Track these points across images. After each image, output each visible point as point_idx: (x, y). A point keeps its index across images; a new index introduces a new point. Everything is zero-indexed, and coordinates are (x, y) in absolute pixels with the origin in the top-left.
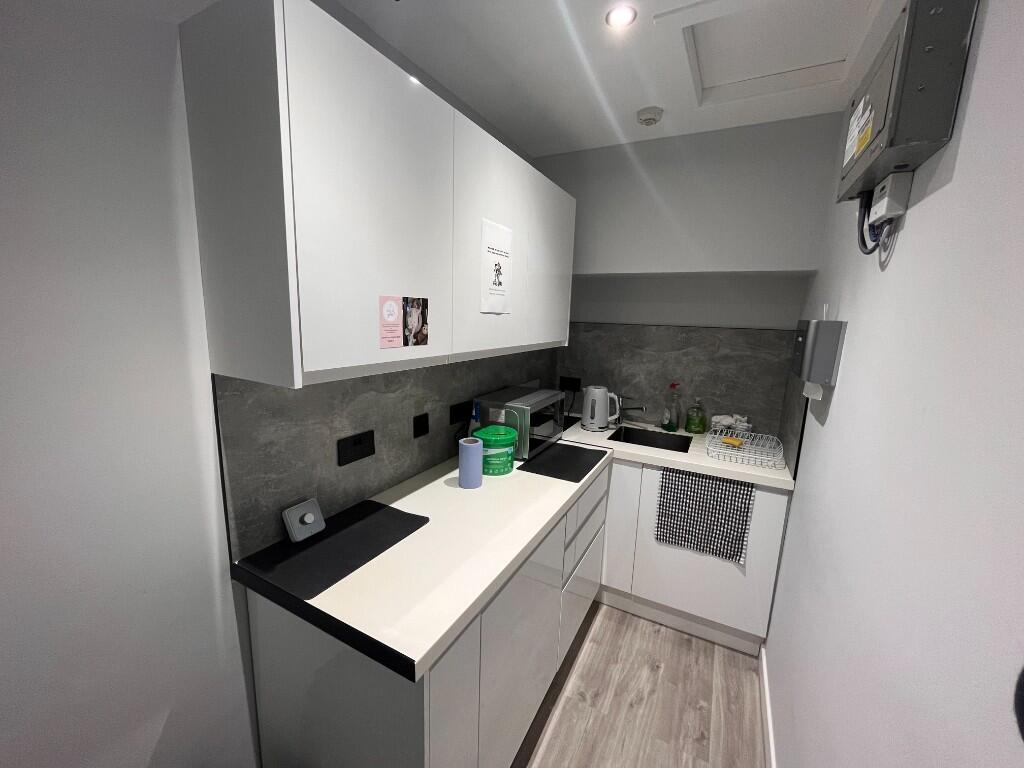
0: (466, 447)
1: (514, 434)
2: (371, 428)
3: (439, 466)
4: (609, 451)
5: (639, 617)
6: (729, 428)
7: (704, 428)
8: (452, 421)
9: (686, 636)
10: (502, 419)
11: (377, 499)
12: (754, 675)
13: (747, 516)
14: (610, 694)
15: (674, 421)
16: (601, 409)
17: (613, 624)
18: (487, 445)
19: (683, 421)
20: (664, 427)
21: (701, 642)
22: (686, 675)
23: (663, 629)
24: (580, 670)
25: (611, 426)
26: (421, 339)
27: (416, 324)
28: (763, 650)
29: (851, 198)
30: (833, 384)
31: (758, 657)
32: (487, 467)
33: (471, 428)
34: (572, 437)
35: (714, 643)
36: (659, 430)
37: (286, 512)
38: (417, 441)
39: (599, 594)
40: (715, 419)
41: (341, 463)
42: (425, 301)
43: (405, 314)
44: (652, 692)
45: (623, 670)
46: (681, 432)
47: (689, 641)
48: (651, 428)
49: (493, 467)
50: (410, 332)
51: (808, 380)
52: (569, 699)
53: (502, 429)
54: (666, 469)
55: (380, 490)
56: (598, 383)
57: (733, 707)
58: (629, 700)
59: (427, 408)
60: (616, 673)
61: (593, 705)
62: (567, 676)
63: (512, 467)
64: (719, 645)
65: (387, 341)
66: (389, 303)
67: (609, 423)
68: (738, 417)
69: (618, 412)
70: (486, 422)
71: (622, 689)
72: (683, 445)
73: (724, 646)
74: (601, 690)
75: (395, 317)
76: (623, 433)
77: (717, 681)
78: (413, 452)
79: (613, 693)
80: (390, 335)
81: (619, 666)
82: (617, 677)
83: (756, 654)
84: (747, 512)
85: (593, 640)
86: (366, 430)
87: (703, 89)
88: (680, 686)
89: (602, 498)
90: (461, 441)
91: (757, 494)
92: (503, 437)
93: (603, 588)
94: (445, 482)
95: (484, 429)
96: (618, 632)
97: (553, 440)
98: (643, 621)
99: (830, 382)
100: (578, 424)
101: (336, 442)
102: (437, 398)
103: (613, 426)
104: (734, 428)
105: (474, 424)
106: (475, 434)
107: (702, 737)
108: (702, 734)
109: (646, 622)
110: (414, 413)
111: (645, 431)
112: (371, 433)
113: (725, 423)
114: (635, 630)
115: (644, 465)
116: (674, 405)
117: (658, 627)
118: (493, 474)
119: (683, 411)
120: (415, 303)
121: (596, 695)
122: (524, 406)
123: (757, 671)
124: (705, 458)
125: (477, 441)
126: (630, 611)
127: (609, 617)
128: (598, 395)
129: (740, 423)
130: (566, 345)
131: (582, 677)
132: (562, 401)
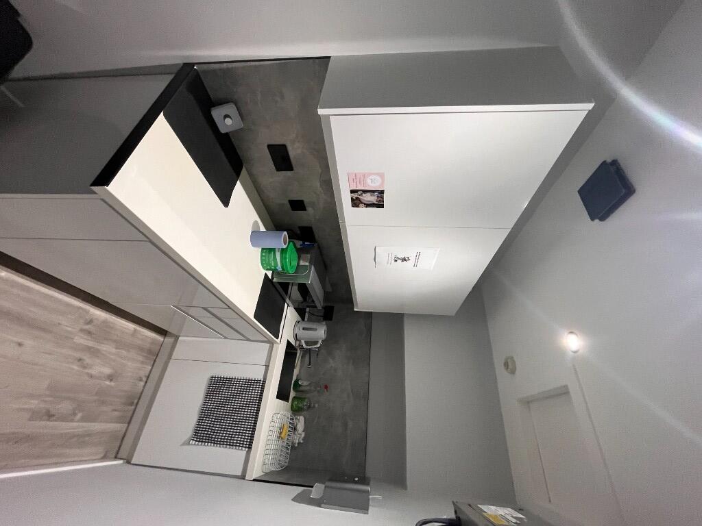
0: (281, 237)
1: (291, 271)
2: (295, 169)
3: (269, 218)
4: (278, 341)
5: (153, 365)
6: (295, 429)
7: (296, 411)
8: (302, 228)
9: (136, 401)
10: (302, 263)
11: (244, 172)
12: (102, 455)
13: (227, 445)
14: (91, 344)
15: (301, 389)
16: (310, 335)
17: (147, 346)
18: (283, 251)
19: (300, 395)
20: (296, 381)
21: (131, 413)
22: (103, 403)
23: (142, 383)
24: (112, 320)
25: (298, 342)
26: (356, 203)
27: (366, 199)
28: (121, 462)
29: (456, 512)
30: (323, 505)
31: (116, 458)
32: (267, 251)
33: (296, 241)
34: (290, 314)
35: (129, 423)
36: (294, 378)
37: (234, 106)
38: (286, 202)
39: (172, 335)
40: (302, 418)
41: (269, 146)
42: (382, 206)
43: (373, 191)
44: (91, 376)
45: (110, 353)
46: (292, 394)
47: (131, 404)
48: (296, 372)
49: (267, 255)
50: (361, 195)
51: (325, 487)
52: (87, 312)
53: (295, 263)
54: (264, 382)
55: (250, 174)
56: (329, 332)
57: (75, 439)
58: (85, 358)
59: (310, 210)
60: (107, 348)
61: (82, 330)
62: (107, 311)
63: (267, 270)
64: (128, 427)
65: (354, 177)
66: (380, 180)
67: (300, 341)
68: (303, 435)
69: (309, 347)
70: (300, 252)
71: (94, 352)
72: (282, 395)
73: (126, 430)
74: (94, 336)
75: (370, 184)
76: (293, 351)
77: (97, 427)
78: (279, 200)
79: (92, 345)
80: (358, 180)
81: (114, 350)
82: (105, 349)
83: (119, 456)
84: (230, 445)
85: (135, 330)
86: (294, 165)
87: (528, 402)
88: (96, 398)
89: (243, 336)
90: (285, 233)
91: (243, 452)
92: (288, 264)
93: (177, 338)
94: (256, 222)
95: (294, 250)
96: (140, 349)
97: (287, 300)
98: (150, 368)
99: (324, 503)
100: (300, 319)
101: (285, 143)
102: (317, 217)
103: (297, 345)
104: (294, 433)
105: (299, 243)
106: (291, 243)
107: (50, 416)
108: (54, 416)
109: (149, 370)
110: (306, 201)
111: (293, 367)
112: (292, 170)
113: (298, 426)
114: (142, 363)
115: (267, 366)
116: (312, 388)
117: (144, 379)
118: (262, 256)
119: (308, 395)
120: (380, 199)
121: (89, 333)
122: (311, 279)
123: (105, 458)
124: (272, 411)
125: (285, 244)
126: (157, 359)
127: (154, 342)
128: (320, 332)
129: (299, 437)
130: (355, 310)
131: (105, 322)
132: (316, 307)
